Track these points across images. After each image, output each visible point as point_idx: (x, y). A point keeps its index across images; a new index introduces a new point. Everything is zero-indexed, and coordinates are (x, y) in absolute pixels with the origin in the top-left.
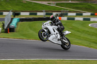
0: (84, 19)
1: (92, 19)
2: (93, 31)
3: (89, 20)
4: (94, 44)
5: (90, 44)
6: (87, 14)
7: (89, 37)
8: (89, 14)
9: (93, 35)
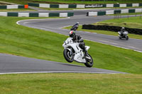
0: (9, 15)
1: (21, 14)
2: (22, 31)
3: (16, 15)
4: (25, 50)
5: (18, 50)
6: (13, 7)
7: (17, 40)
8: (16, 6)
9: (22, 37)
